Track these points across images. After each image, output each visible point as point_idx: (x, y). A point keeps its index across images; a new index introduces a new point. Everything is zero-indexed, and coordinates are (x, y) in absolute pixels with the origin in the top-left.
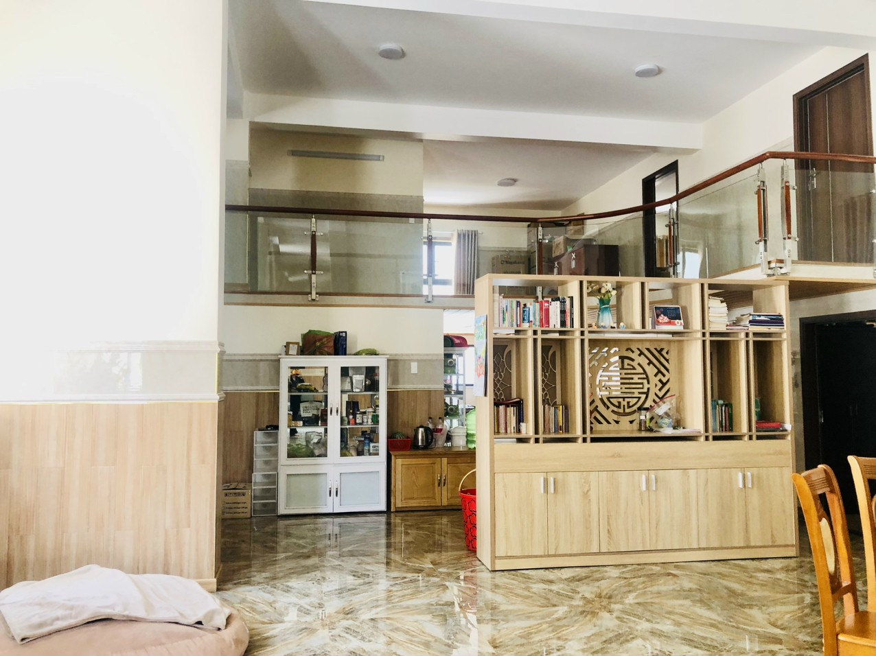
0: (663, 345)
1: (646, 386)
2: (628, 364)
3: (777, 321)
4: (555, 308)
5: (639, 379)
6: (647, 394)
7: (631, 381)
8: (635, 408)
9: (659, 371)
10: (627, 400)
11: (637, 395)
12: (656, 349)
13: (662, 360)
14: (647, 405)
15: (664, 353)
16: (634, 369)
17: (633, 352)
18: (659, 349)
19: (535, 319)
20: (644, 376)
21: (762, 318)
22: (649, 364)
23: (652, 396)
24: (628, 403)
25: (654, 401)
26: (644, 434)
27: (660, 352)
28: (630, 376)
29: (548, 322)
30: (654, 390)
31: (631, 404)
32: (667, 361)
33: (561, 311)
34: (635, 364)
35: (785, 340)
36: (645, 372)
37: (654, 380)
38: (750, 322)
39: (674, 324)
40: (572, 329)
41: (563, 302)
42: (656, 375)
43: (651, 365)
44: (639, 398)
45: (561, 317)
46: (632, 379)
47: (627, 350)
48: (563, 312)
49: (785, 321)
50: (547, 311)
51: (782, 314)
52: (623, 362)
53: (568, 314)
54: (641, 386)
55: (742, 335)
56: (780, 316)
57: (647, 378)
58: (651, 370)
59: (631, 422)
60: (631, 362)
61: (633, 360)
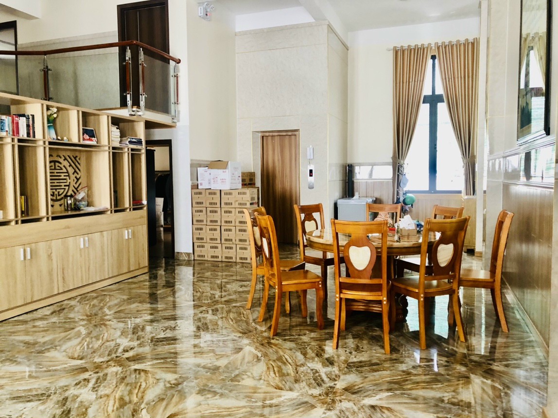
0: (77, 154)
1: (69, 181)
2: (58, 166)
3: (139, 142)
4: (22, 122)
5: (64, 176)
6: (69, 186)
7: (60, 178)
8: (62, 196)
9: (75, 171)
10: (58, 190)
11: (63, 187)
12: (73, 156)
13: (77, 164)
14: (69, 194)
15: (77, 159)
16: (61, 169)
17: (60, 157)
18: (75, 156)
19: (9, 129)
20: (67, 174)
21: (134, 140)
22: (69, 166)
23: (72, 188)
24: (59, 192)
25: (73, 191)
26: (70, 213)
27: (75, 158)
28: (59, 174)
29: (18, 133)
30: (73, 183)
31: (60, 193)
32: (79, 164)
33: (27, 125)
34: (62, 166)
35: (143, 153)
36: (67, 172)
37: (73, 177)
38: (129, 142)
39: (92, 141)
40: (34, 139)
41: (28, 118)
42: (73, 174)
43: (71, 167)
44: (64, 189)
45: (27, 129)
46: (60, 176)
47: (57, 156)
48: (28, 126)
49: (143, 143)
50: (17, 123)
51: (141, 138)
52: (55, 165)
53: (31, 128)
54: (65, 181)
55: (126, 150)
56: (141, 139)
57: (68, 176)
58: (71, 170)
59: (60, 205)
60: (60, 165)
61: (60, 163)
